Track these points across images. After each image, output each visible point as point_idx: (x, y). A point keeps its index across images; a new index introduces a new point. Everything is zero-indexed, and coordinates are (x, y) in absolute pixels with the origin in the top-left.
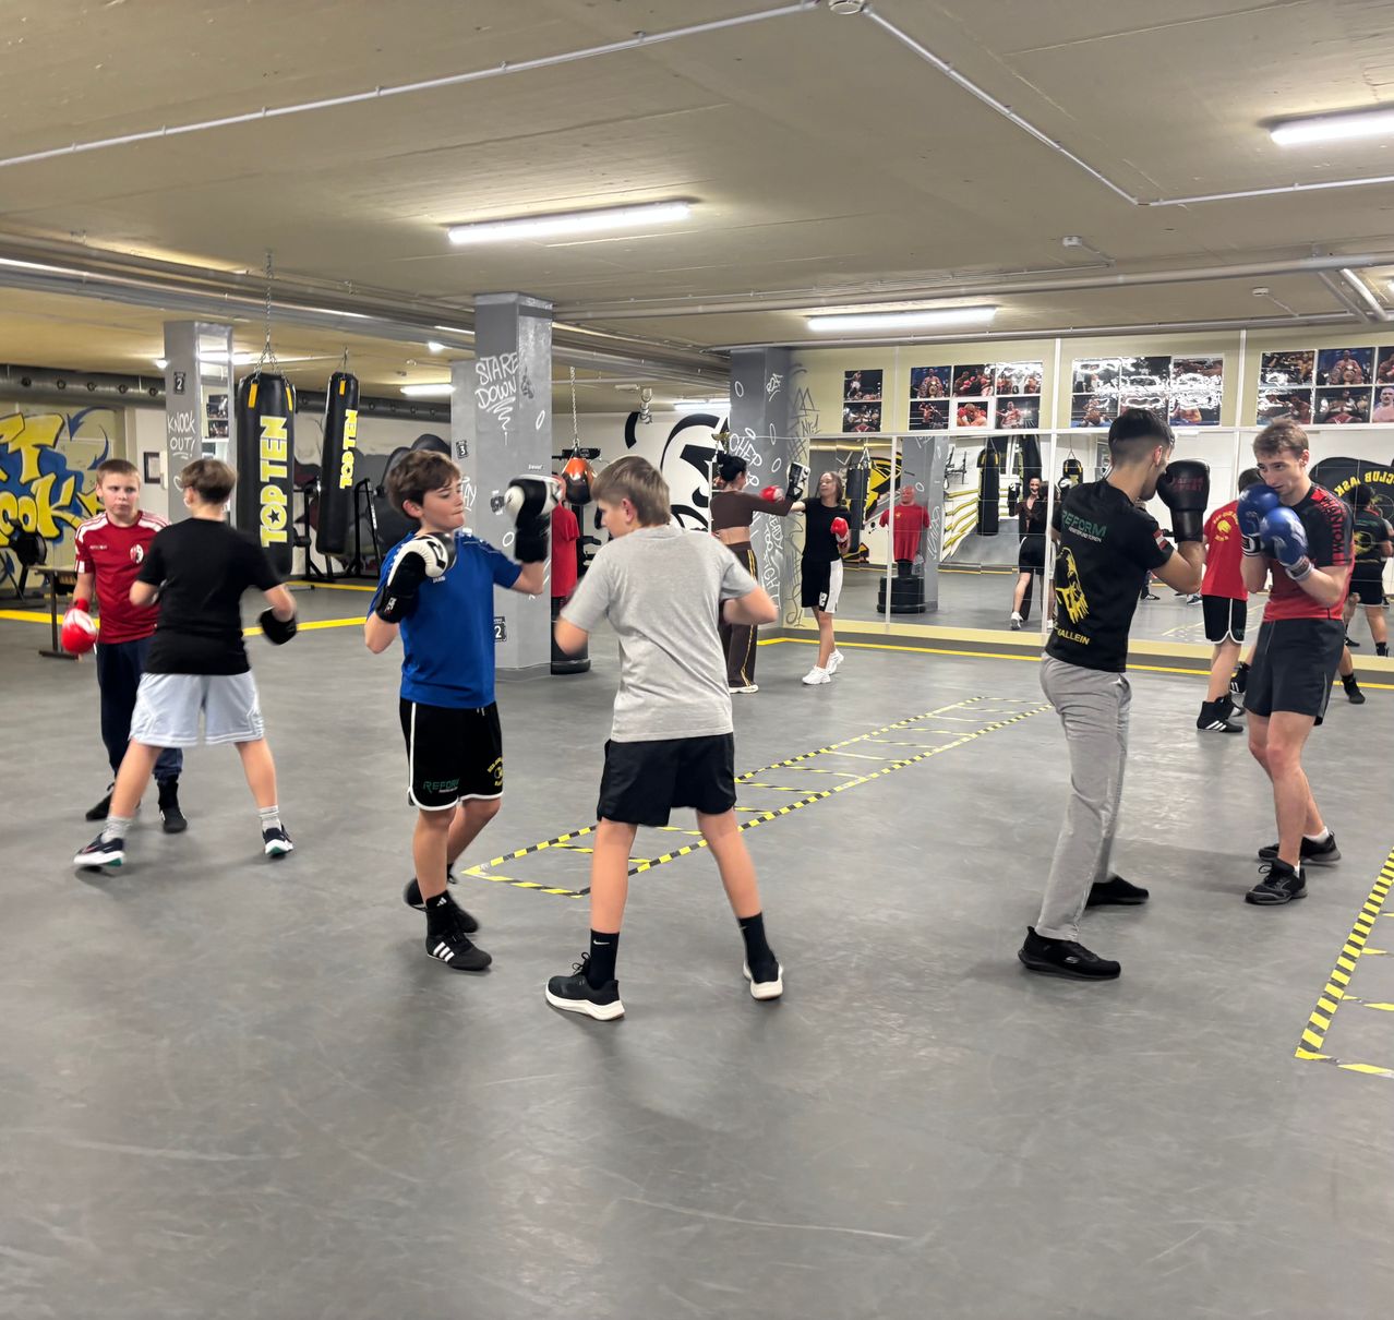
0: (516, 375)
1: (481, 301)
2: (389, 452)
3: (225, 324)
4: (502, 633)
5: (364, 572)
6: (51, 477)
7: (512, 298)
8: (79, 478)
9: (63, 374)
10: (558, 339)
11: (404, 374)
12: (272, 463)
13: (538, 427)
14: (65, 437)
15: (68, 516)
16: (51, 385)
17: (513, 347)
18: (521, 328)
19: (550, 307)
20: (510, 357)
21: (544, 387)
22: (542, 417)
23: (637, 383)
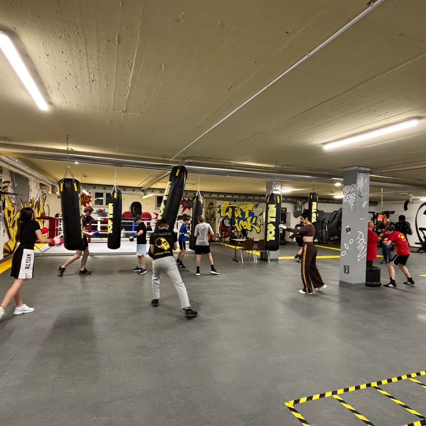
0: (356, 191)
1: (346, 170)
2: (332, 212)
3: (281, 182)
4: (348, 271)
5: (323, 242)
6: (251, 217)
7: (355, 168)
8: (257, 217)
9: (254, 195)
10: (372, 179)
11: (333, 192)
12: (271, 217)
13: (363, 206)
14: (254, 209)
15: (254, 226)
16: (251, 198)
17: (355, 182)
18: (358, 176)
19: (369, 170)
20: (354, 185)
21: (367, 195)
22: (365, 203)
23: (408, 192)
